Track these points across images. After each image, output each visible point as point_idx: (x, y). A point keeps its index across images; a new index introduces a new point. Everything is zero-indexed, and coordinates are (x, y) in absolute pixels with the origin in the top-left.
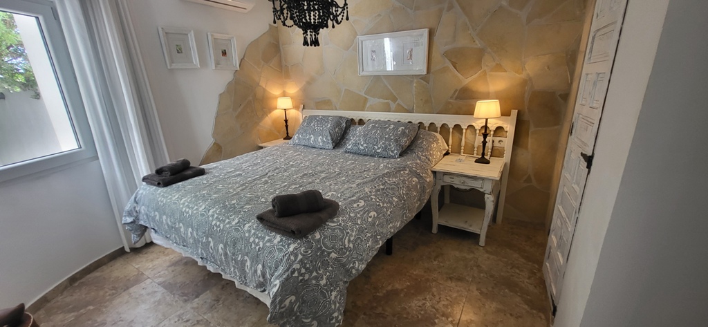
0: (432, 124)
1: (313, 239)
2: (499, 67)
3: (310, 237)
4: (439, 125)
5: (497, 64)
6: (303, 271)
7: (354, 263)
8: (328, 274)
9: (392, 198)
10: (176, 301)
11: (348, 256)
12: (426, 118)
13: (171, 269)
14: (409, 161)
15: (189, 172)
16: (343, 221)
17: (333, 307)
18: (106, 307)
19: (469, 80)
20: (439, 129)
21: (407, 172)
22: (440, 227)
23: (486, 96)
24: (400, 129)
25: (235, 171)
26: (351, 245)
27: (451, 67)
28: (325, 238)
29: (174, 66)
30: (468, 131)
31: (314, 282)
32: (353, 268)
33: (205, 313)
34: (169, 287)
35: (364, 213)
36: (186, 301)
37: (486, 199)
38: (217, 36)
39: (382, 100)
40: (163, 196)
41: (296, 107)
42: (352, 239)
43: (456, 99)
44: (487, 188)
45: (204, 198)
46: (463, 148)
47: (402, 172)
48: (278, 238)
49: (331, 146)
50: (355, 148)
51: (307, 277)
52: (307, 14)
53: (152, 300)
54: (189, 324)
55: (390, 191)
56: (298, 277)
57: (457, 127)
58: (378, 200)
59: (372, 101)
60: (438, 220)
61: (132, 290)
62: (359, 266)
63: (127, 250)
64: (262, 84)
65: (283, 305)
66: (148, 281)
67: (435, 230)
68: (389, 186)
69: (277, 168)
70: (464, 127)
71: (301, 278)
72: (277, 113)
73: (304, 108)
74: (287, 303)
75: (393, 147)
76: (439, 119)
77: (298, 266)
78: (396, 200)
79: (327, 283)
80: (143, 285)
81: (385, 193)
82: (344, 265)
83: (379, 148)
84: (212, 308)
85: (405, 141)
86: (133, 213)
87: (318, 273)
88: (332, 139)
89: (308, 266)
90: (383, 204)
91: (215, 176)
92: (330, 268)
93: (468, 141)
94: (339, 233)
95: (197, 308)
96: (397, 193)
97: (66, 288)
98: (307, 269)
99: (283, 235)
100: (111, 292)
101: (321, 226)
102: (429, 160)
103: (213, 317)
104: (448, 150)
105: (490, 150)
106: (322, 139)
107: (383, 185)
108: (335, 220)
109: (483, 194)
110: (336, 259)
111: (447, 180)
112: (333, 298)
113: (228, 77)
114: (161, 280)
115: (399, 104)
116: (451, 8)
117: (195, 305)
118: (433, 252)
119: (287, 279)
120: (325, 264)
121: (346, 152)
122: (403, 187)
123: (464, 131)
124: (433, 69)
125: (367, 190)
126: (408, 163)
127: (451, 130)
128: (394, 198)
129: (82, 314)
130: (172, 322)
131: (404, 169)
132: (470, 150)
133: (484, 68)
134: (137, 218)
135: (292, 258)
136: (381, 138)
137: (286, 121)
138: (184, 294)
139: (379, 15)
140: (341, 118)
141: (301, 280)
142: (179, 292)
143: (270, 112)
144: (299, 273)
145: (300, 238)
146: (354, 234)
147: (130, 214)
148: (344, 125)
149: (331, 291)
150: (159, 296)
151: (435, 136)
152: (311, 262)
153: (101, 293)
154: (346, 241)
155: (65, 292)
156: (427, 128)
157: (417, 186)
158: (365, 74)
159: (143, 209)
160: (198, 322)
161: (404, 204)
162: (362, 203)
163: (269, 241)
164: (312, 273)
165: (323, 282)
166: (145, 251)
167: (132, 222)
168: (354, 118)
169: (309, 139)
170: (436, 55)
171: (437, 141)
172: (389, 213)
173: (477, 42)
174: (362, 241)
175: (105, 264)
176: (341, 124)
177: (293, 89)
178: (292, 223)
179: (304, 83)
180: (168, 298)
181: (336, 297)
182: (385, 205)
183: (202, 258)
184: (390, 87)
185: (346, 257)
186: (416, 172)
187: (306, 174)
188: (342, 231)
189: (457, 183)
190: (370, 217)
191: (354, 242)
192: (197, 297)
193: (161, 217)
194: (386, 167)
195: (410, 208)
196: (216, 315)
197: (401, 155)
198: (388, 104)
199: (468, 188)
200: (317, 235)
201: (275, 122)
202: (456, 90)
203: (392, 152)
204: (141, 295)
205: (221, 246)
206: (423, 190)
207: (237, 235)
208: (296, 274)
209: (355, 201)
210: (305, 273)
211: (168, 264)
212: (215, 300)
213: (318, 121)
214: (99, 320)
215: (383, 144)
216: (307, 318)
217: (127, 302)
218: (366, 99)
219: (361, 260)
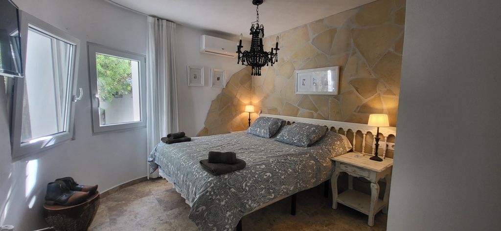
0: (341, 129)
1: (223, 178)
2: (389, 92)
3: (222, 176)
4: (345, 130)
5: (388, 90)
6: (212, 193)
7: (248, 200)
8: (227, 200)
9: (288, 169)
10: (161, 209)
11: (244, 195)
12: (337, 125)
13: (165, 193)
14: (312, 150)
15: (183, 139)
16: (246, 173)
17: (226, 221)
18: (129, 203)
19: (368, 100)
20: (346, 133)
21: (307, 156)
22: (339, 205)
23: (380, 112)
24: (312, 129)
25: (206, 142)
26: (247, 188)
27: (355, 91)
28: (230, 179)
29: (191, 85)
30: (368, 136)
31: (217, 202)
32: (246, 203)
33: (171, 219)
34: (160, 201)
35: (262, 172)
36: (165, 210)
37: (371, 186)
38: (216, 70)
39: (308, 111)
40: (174, 154)
41: (257, 112)
42: (248, 184)
43: (358, 112)
44: (373, 178)
45: (183, 151)
46: (363, 148)
47: (303, 156)
48: (206, 174)
49: (268, 136)
50: (282, 138)
51: (214, 197)
52: (258, 58)
53: (150, 206)
54: (162, 222)
55: (288, 165)
56: (209, 196)
57: (359, 132)
58: (275, 167)
59: (302, 111)
60: (336, 198)
61: (143, 198)
62: (251, 204)
63: (148, 178)
64: (238, 96)
65: (198, 210)
66: (153, 196)
67: (334, 206)
68: (288, 162)
69: (229, 144)
70: (364, 132)
71: (210, 197)
72: (245, 115)
73: (261, 113)
74: (200, 209)
75: (305, 140)
76: (346, 126)
77: (210, 190)
78: (291, 171)
79: (225, 205)
80: (149, 197)
81: (283, 165)
82: (240, 199)
83: (295, 140)
84: (176, 217)
85: (314, 137)
86: (154, 156)
87: (220, 197)
88: (270, 132)
89: (215, 191)
90: (279, 170)
91: (195, 143)
92: (229, 197)
93: (368, 143)
94: (240, 178)
95: (169, 215)
96: (293, 167)
97: (117, 190)
98: (214, 193)
99: (209, 173)
100: (134, 197)
101: (231, 172)
102: (330, 152)
103: (174, 222)
104: (352, 149)
105: (384, 152)
106: (264, 132)
107: (284, 160)
108: (241, 171)
109: (370, 182)
110: (234, 193)
111: (343, 168)
112: (227, 215)
113: (218, 91)
114: (158, 197)
115: (319, 114)
116: (354, 53)
117: (168, 213)
118: (328, 221)
119: (203, 195)
120: (226, 193)
121: (276, 140)
122: (300, 164)
123: (364, 136)
124: (342, 91)
125: (271, 160)
126: (312, 151)
127: (355, 134)
128: (289, 169)
129: (119, 204)
130: (155, 218)
131: (306, 154)
132: (368, 150)
133: (378, 92)
134: (154, 159)
135: (208, 185)
136: (298, 134)
137: (249, 120)
138: (166, 207)
139: (309, 58)
140: (279, 119)
141: (211, 198)
142: (164, 205)
143: (240, 113)
144: (210, 194)
145: (216, 175)
146: (251, 182)
147: (152, 157)
148: (280, 124)
149: (227, 211)
150: (154, 204)
151: (340, 137)
152: (218, 189)
153: (130, 196)
154: (244, 184)
155: (116, 193)
156: (337, 132)
157: (313, 167)
158: (298, 93)
159: (157, 154)
160: (166, 222)
161: (298, 176)
162: (264, 166)
163: (202, 174)
164: (217, 196)
165: (223, 203)
166: (157, 181)
167: (152, 161)
168: (290, 121)
169: (256, 131)
170: (344, 83)
171: (341, 140)
172: (283, 177)
173: (373, 75)
174: (256, 188)
175: (137, 183)
176: (278, 123)
177: (256, 101)
178: (213, 166)
179: (263, 97)
180: (158, 206)
181: (229, 216)
182: (280, 171)
183: (174, 183)
184: (314, 103)
185: (242, 194)
186: (315, 157)
187: (243, 148)
188: (243, 178)
189: (349, 171)
190: (266, 176)
191: (250, 187)
192: (171, 210)
193: (163, 159)
194: (294, 151)
195: (303, 180)
196: (176, 221)
197: (309, 146)
198: (312, 113)
199: (358, 176)
200: (226, 176)
201: (242, 119)
202: (358, 107)
203: (304, 143)
204: (146, 202)
205: (182, 176)
206: (319, 170)
207: (189, 170)
208: (208, 194)
209: (259, 165)
210: (213, 195)
211: (164, 190)
212: (179, 214)
213: (264, 120)
214: (125, 208)
215: (298, 137)
216: (211, 224)
217: (139, 204)
218: (298, 109)
219: (254, 201)
